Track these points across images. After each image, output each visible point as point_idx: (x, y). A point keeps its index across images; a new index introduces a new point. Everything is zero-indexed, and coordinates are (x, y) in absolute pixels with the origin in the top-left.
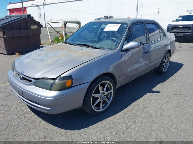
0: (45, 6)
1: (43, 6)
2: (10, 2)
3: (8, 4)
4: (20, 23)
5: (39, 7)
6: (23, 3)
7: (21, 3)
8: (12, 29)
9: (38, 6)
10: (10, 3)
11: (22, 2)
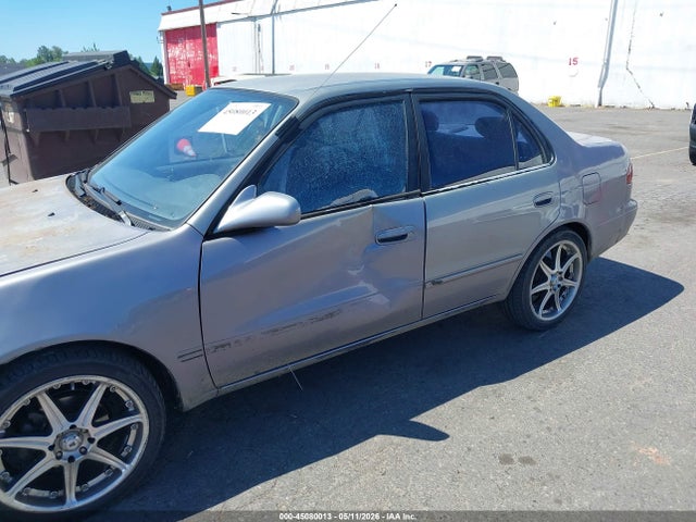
0: (277, 19)
1: (270, 19)
2: (169, 8)
3: (163, 14)
4: (87, 83)
5: (257, 22)
6: (206, 10)
7: (198, 12)
8: (57, 105)
9: (253, 19)
10: (170, 11)
11: (201, 7)
